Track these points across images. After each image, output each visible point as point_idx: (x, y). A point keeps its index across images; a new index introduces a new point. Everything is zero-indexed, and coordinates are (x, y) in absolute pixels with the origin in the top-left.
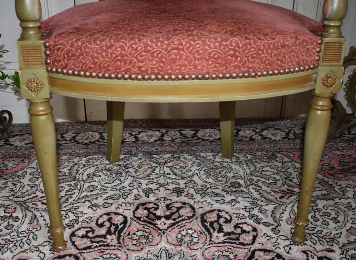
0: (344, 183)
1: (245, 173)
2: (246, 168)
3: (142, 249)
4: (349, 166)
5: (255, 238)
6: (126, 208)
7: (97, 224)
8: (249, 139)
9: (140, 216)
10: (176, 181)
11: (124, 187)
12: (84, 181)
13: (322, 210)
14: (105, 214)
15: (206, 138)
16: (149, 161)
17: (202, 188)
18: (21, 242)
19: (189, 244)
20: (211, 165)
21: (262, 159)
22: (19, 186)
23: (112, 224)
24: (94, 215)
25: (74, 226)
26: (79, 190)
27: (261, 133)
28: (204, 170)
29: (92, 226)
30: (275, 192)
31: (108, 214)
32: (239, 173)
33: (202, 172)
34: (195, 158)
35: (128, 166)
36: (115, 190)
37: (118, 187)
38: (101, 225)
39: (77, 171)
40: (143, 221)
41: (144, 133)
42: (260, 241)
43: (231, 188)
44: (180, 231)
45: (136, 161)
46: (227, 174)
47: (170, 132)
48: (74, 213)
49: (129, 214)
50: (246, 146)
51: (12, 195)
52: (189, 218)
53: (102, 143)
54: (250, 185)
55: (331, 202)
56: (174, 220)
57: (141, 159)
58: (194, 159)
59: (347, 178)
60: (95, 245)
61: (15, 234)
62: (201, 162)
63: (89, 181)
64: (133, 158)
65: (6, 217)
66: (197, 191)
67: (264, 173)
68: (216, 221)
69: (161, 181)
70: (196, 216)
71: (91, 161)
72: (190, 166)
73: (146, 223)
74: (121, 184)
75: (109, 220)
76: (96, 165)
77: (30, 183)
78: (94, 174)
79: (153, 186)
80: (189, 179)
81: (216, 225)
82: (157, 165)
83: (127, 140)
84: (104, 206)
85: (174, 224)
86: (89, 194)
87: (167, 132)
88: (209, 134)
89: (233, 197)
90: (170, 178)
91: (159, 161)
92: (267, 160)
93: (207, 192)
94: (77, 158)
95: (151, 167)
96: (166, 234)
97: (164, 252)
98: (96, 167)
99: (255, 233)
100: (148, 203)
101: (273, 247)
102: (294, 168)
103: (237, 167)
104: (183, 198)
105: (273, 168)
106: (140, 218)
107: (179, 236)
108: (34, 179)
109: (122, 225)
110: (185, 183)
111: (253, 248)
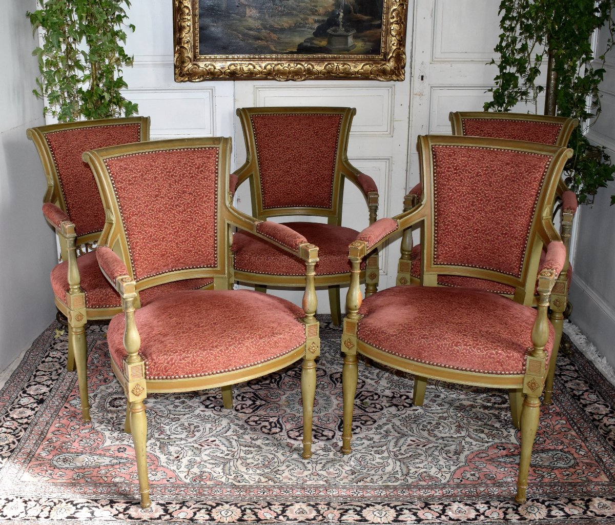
5: (363, 386)
42: (366, 387)
58: (326, 343)
66: (328, 362)
111: (361, 390)
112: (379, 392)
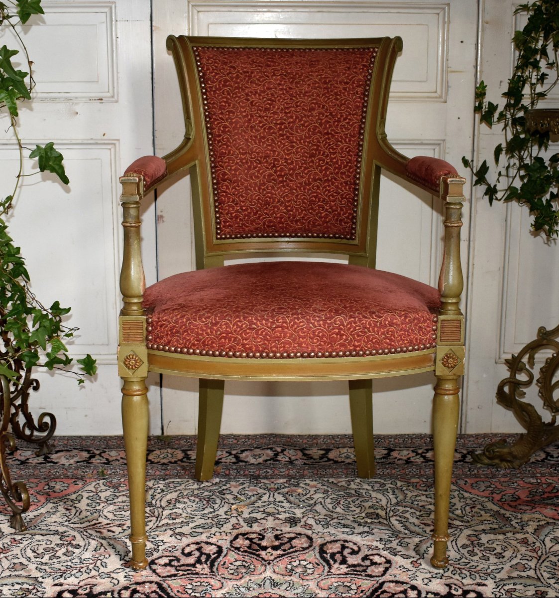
0: (526, 517)
1: (389, 503)
2: (391, 496)
3: (241, 578)
4: (543, 496)
5: (387, 569)
6: (220, 537)
7: (183, 553)
8: (404, 462)
9: (239, 546)
10: (291, 510)
11: (218, 516)
12: (163, 508)
13: (484, 545)
14: (193, 543)
15: (340, 460)
16: (255, 486)
17: (326, 517)
18: (88, 569)
19: (301, 575)
20: (342, 493)
21: (418, 487)
22: (74, 511)
23: (202, 554)
24: (179, 544)
25: (153, 555)
26: (157, 518)
27: (424, 454)
28: (332, 499)
29: (177, 555)
30: (425, 524)
31: (198, 543)
32: (380, 503)
33: (329, 500)
34: (320, 484)
35: (224, 492)
36: (207, 518)
37: (211, 515)
38: (189, 554)
39: (153, 496)
40: (242, 552)
41: (248, 451)
42: (394, 572)
43: (367, 519)
44: (290, 562)
45: (235, 487)
46: (363, 503)
47: (287, 451)
48: (152, 542)
49: (225, 545)
50: (398, 470)
51: (66, 521)
52: (304, 549)
53: (188, 464)
54: (392, 516)
55: (501, 537)
56: (284, 550)
57: (243, 484)
58: (319, 486)
59: (533, 511)
60: (181, 573)
61: (77, 560)
62: (329, 489)
63: (171, 508)
64: (231, 483)
65: (63, 544)
66: (318, 521)
67: (416, 503)
68: (338, 552)
69: (270, 509)
70: (313, 547)
71: (171, 485)
72: (312, 492)
73: (246, 554)
74: (214, 511)
75: (199, 549)
76: (180, 490)
77: (88, 508)
78: (176, 500)
79: (259, 516)
80: (308, 508)
81: (338, 557)
82: (265, 492)
83: (223, 460)
84: (191, 534)
85: (283, 555)
86: (170, 522)
87: (283, 451)
88: (345, 454)
89: (366, 529)
90: (282, 507)
91: (269, 487)
92: (425, 488)
93: (331, 522)
94: (152, 482)
95: (256, 493)
96: (272, 564)
97: (268, 582)
98: (179, 492)
99: (388, 565)
100: (251, 533)
101: (408, 579)
102: (460, 498)
103: (380, 496)
104: (298, 529)
105: (431, 498)
106: (240, 548)
107: (289, 567)
108: (94, 504)
109: (215, 555)
110: (303, 513)
111: (382, 579)
112: (418, 583)
